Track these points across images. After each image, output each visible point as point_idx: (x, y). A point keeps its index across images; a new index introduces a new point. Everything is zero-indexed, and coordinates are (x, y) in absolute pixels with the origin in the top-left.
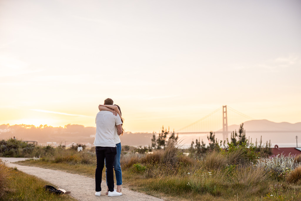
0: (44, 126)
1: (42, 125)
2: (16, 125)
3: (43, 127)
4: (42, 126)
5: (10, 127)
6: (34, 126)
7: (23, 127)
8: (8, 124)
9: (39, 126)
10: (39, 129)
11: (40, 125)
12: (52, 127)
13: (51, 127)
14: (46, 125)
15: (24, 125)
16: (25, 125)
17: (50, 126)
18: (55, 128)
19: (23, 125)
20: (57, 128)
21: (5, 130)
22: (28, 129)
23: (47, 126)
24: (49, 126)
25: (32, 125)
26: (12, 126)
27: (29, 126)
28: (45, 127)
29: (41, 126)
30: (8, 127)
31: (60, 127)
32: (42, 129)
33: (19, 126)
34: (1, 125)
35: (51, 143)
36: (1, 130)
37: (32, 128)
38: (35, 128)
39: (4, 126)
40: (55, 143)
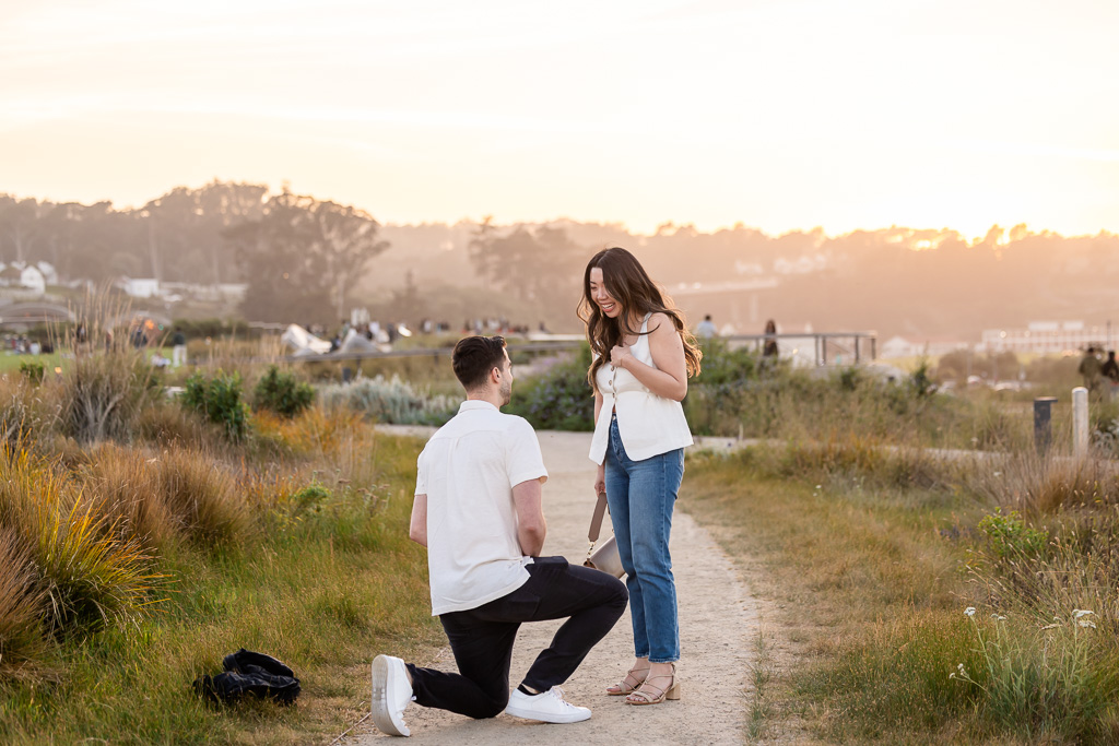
0: (1014, 231)
1: (1000, 227)
2: (859, 234)
3: (1004, 240)
4: (1001, 231)
5: (828, 242)
6: (954, 234)
7: (898, 239)
8: (818, 231)
9: (982, 235)
10: (984, 247)
11: (991, 227)
12: (1056, 237)
13: (1048, 236)
14: (1023, 226)
15: (903, 231)
16: (906, 230)
17: (1045, 232)
18: (1068, 239)
19: (894, 231)
20: (1086, 238)
21: (804, 260)
22: (923, 252)
23: (1029, 229)
24: (1037, 232)
25: (945, 231)
26: (838, 241)
27: (927, 234)
28: (1020, 236)
29: (995, 231)
30: (817, 244)
31: (1103, 233)
32: (1002, 249)
33: (872, 235)
34: (783, 237)
35: (1052, 326)
36: (783, 265)
37: (943, 246)
38: (963, 243)
39: (795, 242)
40: (1077, 325)
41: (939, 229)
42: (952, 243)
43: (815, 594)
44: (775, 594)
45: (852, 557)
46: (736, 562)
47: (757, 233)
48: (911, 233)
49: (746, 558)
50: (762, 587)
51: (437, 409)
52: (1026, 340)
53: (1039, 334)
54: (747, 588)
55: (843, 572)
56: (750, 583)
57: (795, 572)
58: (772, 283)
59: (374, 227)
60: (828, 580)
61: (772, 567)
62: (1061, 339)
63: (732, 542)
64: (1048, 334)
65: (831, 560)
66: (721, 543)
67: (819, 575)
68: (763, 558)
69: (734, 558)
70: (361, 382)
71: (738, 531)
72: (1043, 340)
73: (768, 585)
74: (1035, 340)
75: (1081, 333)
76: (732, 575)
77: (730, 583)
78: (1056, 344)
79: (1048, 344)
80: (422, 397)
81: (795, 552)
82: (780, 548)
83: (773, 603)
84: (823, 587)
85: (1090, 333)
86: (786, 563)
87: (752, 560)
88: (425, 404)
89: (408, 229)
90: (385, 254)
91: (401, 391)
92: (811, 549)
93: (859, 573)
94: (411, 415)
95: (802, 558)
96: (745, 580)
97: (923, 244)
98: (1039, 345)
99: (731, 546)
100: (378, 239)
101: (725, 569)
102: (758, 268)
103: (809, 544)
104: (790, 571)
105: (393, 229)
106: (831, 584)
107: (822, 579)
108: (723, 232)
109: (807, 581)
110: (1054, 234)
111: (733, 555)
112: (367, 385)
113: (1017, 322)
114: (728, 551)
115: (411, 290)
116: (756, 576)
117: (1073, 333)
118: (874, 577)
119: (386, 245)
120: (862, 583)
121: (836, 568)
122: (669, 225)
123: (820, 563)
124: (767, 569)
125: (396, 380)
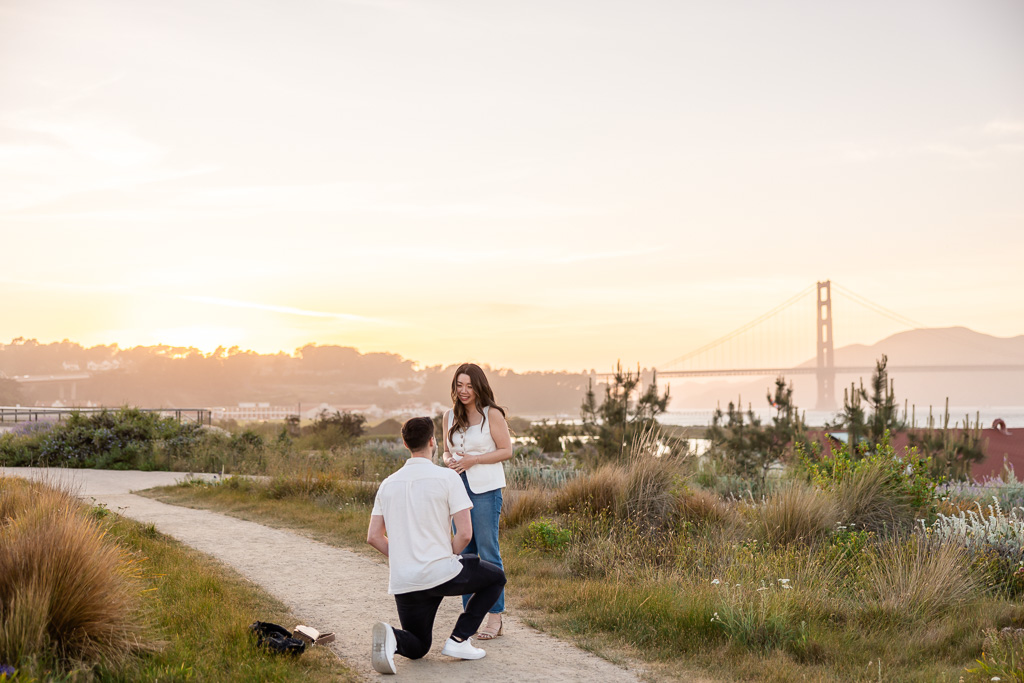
0: (230, 351)
1: (223, 347)
2: (139, 348)
3: (225, 355)
4: (224, 350)
5: (120, 353)
6: (196, 350)
7: (163, 352)
8: (115, 345)
9: (213, 352)
10: (213, 359)
11: (217, 347)
12: (255, 354)
13: (250, 353)
14: (236, 347)
15: (166, 347)
16: (168, 347)
17: (248, 351)
18: (262, 356)
19: (160, 347)
20: (271, 355)
21: (106, 363)
22: (179, 360)
23: (240, 349)
24: (244, 351)
25: (191, 348)
26: (126, 352)
27: (180, 350)
28: (234, 354)
29: (220, 349)
30: (114, 354)
31: (281, 353)
32: (224, 360)
33: (148, 349)
34: (93, 349)
35: (252, 405)
36: (92, 365)
37: (190, 357)
38: (201, 356)
39: (100, 352)
40: (266, 405)
41: (187, 347)
42: (194, 356)
47: (77, 346)
48: (171, 349)
52: (237, 413)
53: (245, 409)
58: (86, 376)
62: (257, 413)
64: (249, 409)
72: (247, 413)
74: (242, 413)
75: (268, 409)
78: (254, 416)
79: (249, 415)
85: (273, 410)
97: (177, 356)
98: (244, 416)
102: (77, 367)
108: (55, 344)
110: (254, 352)
113: (232, 403)
117: (264, 410)
122: (21, 339)
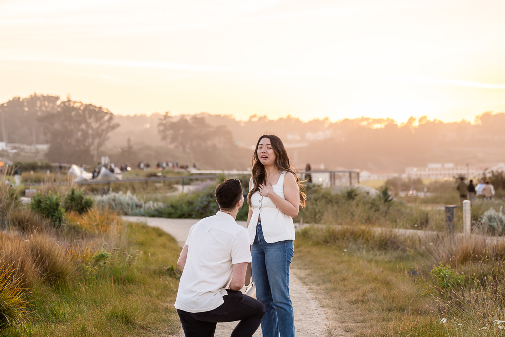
0: (420, 120)
1: (414, 118)
2: (346, 121)
3: (416, 124)
4: (414, 120)
5: (332, 125)
6: (392, 121)
7: (365, 123)
8: (327, 119)
9: (406, 121)
10: (407, 127)
11: (409, 118)
12: (441, 123)
13: (437, 122)
14: (425, 117)
15: (368, 119)
16: (369, 119)
17: (435, 120)
18: (447, 124)
19: (363, 119)
20: (455, 124)
21: (320, 133)
22: (377, 129)
23: (428, 119)
24: (432, 120)
25: (388, 119)
26: (336, 124)
27: (379, 121)
28: (423, 122)
29: (412, 120)
30: (326, 126)
31: (463, 121)
32: (415, 128)
33: (352, 121)
34: (310, 122)
35: (439, 166)
36: (310, 136)
37: (386, 126)
38: (396, 125)
39: (316, 125)
40: (451, 165)
41: (385, 118)
42: (391, 125)
43: (352, 306)
44: (332, 306)
45: (368, 287)
46: (309, 289)
47: (297, 120)
48: (371, 121)
49: (314, 286)
50: (325, 302)
51: (150, 208)
52: (426, 172)
53: (433, 169)
54: (317, 303)
55: (364, 295)
56: (318, 300)
57: (340, 294)
58: (304, 145)
59: (112, 117)
60: (357, 299)
61: (327, 291)
62: (443, 172)
63: (305, 278)
64: (437, 169)
65: (358, 289)
66: (300, 278)
67: (352, 296)
68: (323, 287)
69: (308, 287)
70: (112, 195)
71: (307, 272)
72: (434, 172)
73: (328, 301)
74: (431, 172)
75: (453, 169)
76: (309, 296)
77: (308, 300)
78: (441, 174)
79: (437, 174)
80: (142, 202)
81: (338, 283)
82: (330, 281)
83: (331, 311)
84: (355, 302)
85: (457, 169)
86: (335, 289)
87: (318, 288)
88: (143, 205)
89: (128, 117)
90: (117, 130)
91: (131, 199)
92: (346, 282)
93: (371, 295)
94: (137, 211)
95: (342, 287)
96: (316, 298)
97: (377, 126)
98: (433, 175)
99: (306, 280)
100: (114, 122)
101: (304, 292)
102: (298, 137)
103: (344, 280)
104: (337, 293)
105: (121, 117)
106: (360, 301)
107: (354, 298)
108: (281, 120)
109: (347, 299)
110: (440, 121)
111: (307, 285)
112: (115, 196)
113: (422, 164)
114: (304, 283)
115: (130, 147)
116: (321, 296)
117: (449, 169)
118: (380, 297)
119: (118, 125)
120: (375, 301)
121: (360, 292)
122: (255, 116)
123: (352, 290)
124: (325, 292)
125: (129, 194)
